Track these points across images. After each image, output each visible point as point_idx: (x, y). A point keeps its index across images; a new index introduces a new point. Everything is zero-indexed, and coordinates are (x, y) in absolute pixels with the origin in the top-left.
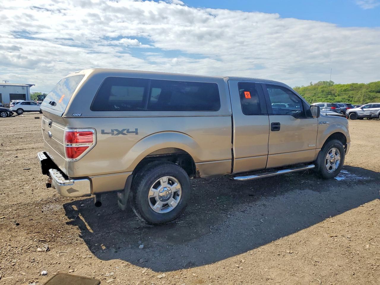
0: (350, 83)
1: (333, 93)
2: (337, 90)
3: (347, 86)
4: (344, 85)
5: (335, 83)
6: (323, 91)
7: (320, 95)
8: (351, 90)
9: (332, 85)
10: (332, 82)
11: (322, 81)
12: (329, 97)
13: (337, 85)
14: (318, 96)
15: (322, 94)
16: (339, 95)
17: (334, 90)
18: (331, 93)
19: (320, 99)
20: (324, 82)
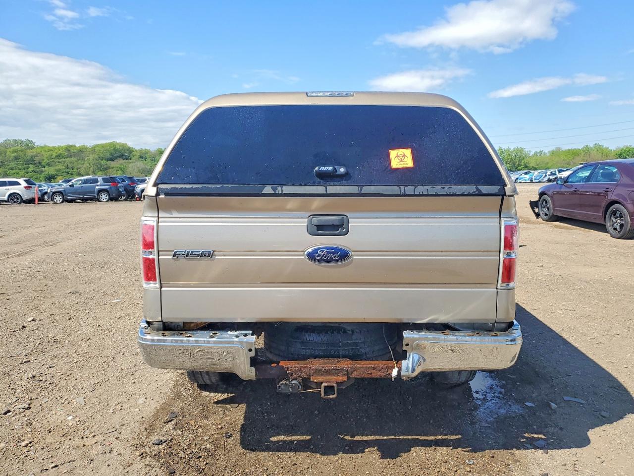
0: (63, 144)
1: (37, 162)
2: (43, 155)
3: (59, 148)
4: (54, 149)
5: (36, 144)
6: (17, 158)
7: (12, 164)
8: (68, 156)
9: (32, 148)
10: (31, 142)
11: (11, 139)
12: (32, 167)
13: (42, 147)
14: (10, 166)
15: (16, 162)
16: (49, 165)
17: (37, 156)
18: (33, 161)
19: (14, 171)
20: (15, 141)
